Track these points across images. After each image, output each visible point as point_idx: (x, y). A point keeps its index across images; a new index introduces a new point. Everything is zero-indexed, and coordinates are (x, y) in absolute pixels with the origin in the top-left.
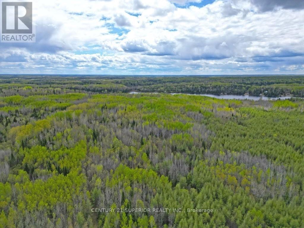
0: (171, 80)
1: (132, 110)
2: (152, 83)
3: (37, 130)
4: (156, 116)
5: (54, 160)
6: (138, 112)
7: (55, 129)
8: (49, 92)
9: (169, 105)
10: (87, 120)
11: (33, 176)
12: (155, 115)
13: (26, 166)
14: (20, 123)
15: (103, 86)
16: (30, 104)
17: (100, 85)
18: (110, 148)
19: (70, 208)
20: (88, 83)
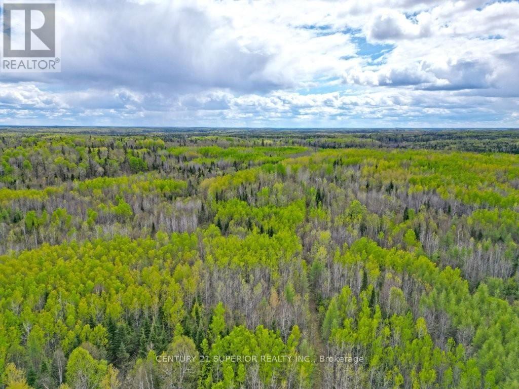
0: (475, 134)
1: (389, 167)
2: (431, 137)
3: (237, 181)
4: (439, 179)
5: (256, 219)
6: (400, 171)
7: (260, 184)
8: (256, 143)
9: (471, 166)
10: (309, 177)
12: (436, 178)
15: (338, 140)
16: (230, 156)
17: (334, 140)
18: (344, 215)
19: (275, 276)
20: (314, 137)
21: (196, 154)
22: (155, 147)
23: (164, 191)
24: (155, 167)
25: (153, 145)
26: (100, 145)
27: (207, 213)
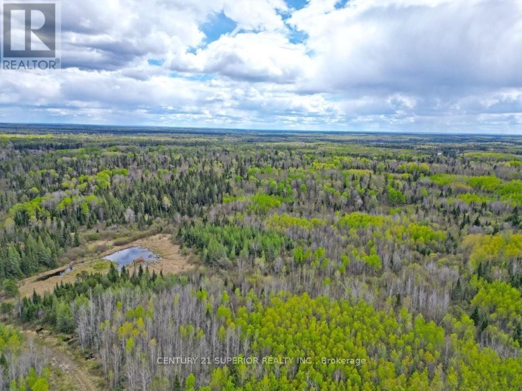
3: (510, 251)
11: (482, 335)
13: (476, 311)
14: (485, 229)
21: (464, 186)
22: (418, 172)
23: (418, 241)
24: (414, 201)
25: (416, 170)
26: (364, 166)
27: (463, 288)
